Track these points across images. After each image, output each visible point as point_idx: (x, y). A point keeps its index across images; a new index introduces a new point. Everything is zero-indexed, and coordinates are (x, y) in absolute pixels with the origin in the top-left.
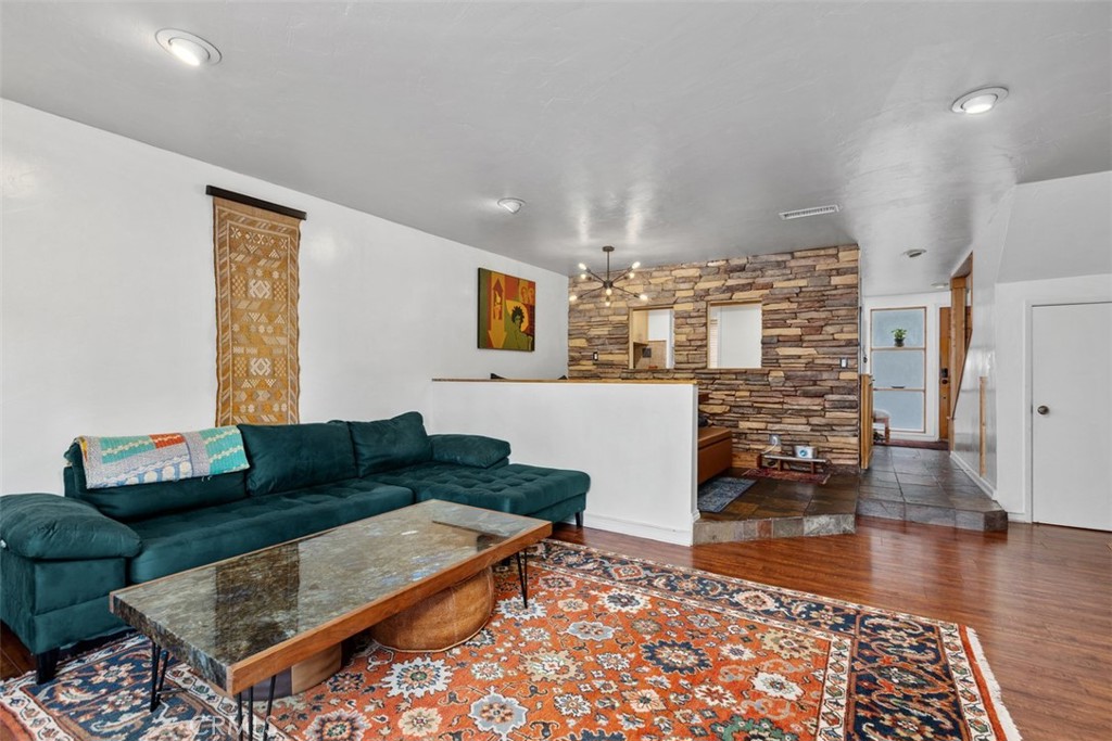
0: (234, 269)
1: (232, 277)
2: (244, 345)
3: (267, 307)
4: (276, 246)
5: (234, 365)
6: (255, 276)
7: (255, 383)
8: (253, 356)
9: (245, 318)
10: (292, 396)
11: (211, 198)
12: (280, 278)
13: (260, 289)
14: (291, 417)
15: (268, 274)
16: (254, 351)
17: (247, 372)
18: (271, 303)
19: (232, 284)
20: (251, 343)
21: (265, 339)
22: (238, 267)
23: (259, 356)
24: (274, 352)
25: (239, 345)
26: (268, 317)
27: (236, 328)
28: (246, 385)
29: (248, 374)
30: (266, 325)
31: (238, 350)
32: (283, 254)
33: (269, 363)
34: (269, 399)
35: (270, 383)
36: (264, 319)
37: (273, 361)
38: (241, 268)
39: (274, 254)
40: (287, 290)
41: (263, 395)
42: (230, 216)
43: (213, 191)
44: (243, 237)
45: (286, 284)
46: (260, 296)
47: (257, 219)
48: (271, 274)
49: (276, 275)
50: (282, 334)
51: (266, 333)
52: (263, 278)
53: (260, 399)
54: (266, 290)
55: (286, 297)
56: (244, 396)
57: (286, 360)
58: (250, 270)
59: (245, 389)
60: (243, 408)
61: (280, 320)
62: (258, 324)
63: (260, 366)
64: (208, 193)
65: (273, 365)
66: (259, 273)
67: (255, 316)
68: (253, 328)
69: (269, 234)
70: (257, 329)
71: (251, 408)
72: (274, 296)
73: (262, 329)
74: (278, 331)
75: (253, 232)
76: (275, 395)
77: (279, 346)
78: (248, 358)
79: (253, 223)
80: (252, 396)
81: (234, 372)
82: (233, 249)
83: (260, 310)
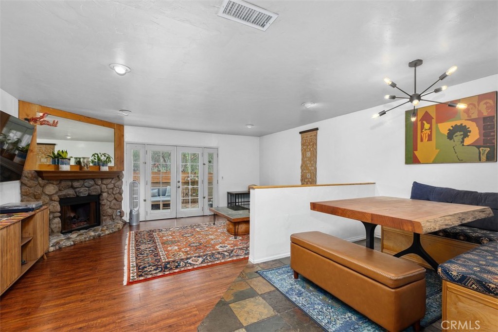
1: (303, 152)
4: (311, 141)
5: (304, 175)
7: (308, 180)
9: (305, 163)
12: (312, 150)
13: (308, 154)
15: (310, 150)
16: (307, 171)
17: (306, 177)
18: (310, 158)
19: (303, 154)
20: (307, 169)
21: (309, 168)
22: (304, 150)
23: (308, 173)
28: (306, 180)
31: (305, 171)
32: (313, 143)
35: (310, 180)
36: (309, 162)
39: (311, 144)
40: (314, 153)
42: (303, 137)
43: (300, 133)
44: (306, 142)
45: (314, 151)
46: (308, 156)
47: (307, 136)
50: (313, 166)
51: (309, 166)
55: (314, 155)
57: (314, 174)
59: (306, 182)
61: (312, 162)
62: (308, 164)
63: (309, 176)
65: (311, 175)
66: (308, 150)
67: (307, 162)
69: (310, 138)
72: (311, 155)
75: (307, 139)
77: (312, 170)
78: (306, 173)
81: (304, 177)
82: (304, 146)
83: (308, 160)
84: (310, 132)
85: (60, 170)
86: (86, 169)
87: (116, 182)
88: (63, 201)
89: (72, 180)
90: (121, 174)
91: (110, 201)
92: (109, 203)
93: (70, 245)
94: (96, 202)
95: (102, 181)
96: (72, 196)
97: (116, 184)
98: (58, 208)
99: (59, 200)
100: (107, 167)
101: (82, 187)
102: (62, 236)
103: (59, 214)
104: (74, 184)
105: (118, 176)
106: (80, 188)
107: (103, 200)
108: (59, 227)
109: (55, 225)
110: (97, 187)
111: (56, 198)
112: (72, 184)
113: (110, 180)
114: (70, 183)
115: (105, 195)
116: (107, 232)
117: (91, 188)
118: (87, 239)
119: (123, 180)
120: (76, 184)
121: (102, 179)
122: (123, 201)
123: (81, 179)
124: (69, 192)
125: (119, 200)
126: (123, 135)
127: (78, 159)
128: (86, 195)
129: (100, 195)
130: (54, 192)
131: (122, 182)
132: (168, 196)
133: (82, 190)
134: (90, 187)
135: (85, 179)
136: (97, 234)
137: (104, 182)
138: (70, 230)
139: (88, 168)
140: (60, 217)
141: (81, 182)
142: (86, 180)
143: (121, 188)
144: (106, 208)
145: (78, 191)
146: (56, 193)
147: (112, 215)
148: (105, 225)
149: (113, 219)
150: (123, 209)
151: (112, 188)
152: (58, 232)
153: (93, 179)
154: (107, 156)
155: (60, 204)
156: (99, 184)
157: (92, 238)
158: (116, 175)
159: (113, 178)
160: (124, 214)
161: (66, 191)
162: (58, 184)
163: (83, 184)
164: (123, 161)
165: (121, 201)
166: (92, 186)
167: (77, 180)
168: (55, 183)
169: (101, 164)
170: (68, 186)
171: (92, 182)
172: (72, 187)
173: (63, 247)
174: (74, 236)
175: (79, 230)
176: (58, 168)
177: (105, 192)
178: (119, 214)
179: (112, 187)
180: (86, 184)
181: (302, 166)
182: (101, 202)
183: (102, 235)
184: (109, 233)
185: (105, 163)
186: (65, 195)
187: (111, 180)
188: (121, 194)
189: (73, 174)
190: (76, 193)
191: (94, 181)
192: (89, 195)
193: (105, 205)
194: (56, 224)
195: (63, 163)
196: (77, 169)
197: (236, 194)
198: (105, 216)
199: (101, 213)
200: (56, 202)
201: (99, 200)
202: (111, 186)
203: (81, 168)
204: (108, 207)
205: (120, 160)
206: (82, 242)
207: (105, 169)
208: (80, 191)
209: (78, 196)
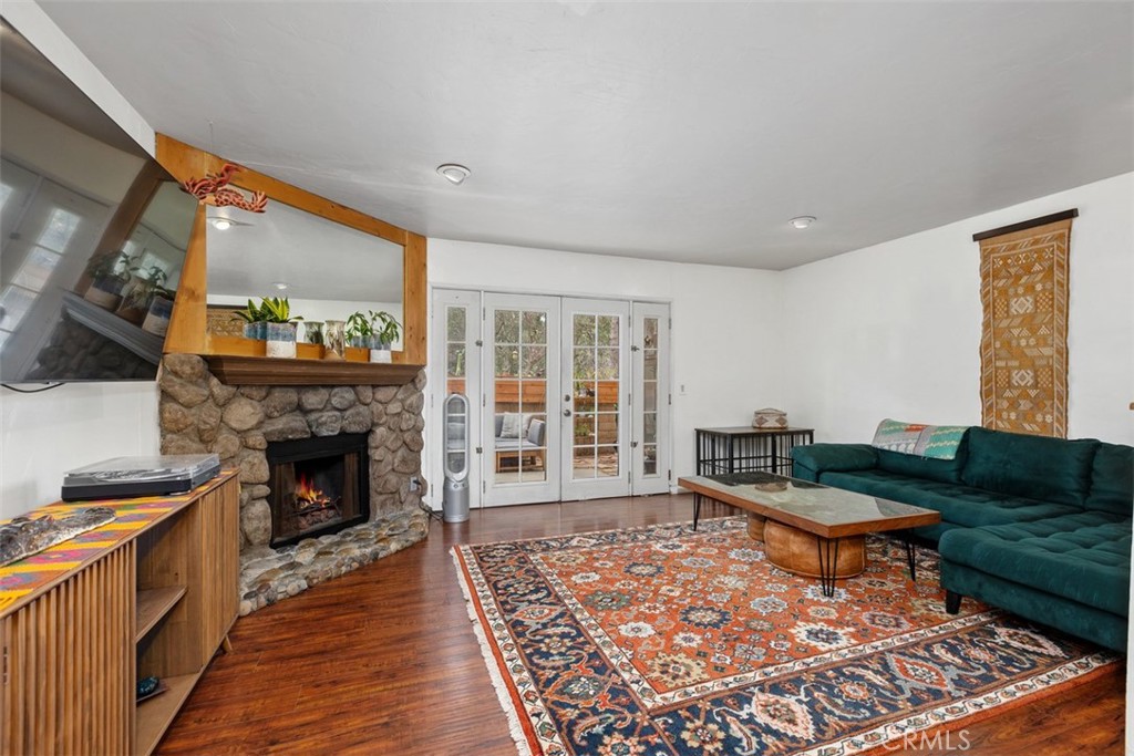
0: (996, 295)
1: (994, 301)
2: (1006, 359)
3: (1029, 321)
4: (1040, 259)
5: (996, 377)
6: (1016, 295)
7: (1016, 393)
8: (1015, 368)
9: (1006, 335)
10: (1058, 408)
11: (977, 243)
12: (1044, 290)
13: (1022, 305)
14: (1058, 429)
15: (1030, 289)
16: (1016, 363)
17: (1009, 382)
18: (1033, 316)
19: (994, 307)
20: (1013, 357)
21: (1027, 351)
22: (999, 294)
23: (1020, 368)
24: (1037, 363)
25: (1000, 359)
26: (1030, 330)
27: (998, 345)
28: (1008, 394)
29: (1010, 386)
30: (1027, 338)
31: (1000, 364)
32: (1046, 264)
33: (1032, 374)
34: (1032, 408)
35: (1033, 393)
36: (1025, 332)
37: (1035, 372)
38: (1004, 292)
39: (1037, 267)
40: (1052, 299)
41: (1024, 405)
42: (993, 251)
43: (977, 237)
44: (1005, 264)
45: (1052, 293)
46: (1021, 312)
47: (1018, 242)
48: (1034, 287)
49: (1039, 287)
50: (1046, 345)
51: (1028, 345)
52: (1024, 295)
53: (1022, 407)
54: (1028, 304)
55: (1052, 306)
56: (1005, 404)
57: (1052, 370)
58: (1011, 291)
59: (1008, 398)
60: (1005, 415)
61: (1043, 331)
62: (1019, 338)
63: (1021, 378)
64: (975, 240)
65: (1036, 377)
66: (1021, 290)
67: (1014, 331)
68: (1014, 343)
69: (1031, 251)
70: (1019, 344)
71: (1013, 416)
72: (1037, 308)
73: (1023, 343)
74: (1042, 341)
75: (1014, 255)
76: (1037, 405)
77: (1042, 357)
78: (1009, 370)
79: (1014, 248)
80: (1013, 405)
81: (996, 383)
82: (996, 277)
83: (1021, 325)
84: (1030, 230)
85: (270, 355)
86: (335, 356)
87: (409, 397)
88: (276, 450)
89: (300, 388)
90: (420, 376)
91: (393, 452)
92: (389, 457)
93: (296, 591)
94: (359, 453)
95: (374, 393)
96: (298, 436)
97: (408, 402)
98: (264, 472)
99: (264, 446)
100: (388, 352)
101: (325, 406)
102: (274, 554)
103: (265, 490)
104: (304, 398)
105: (413, 381)
106: (321, 410)
107: (377, 448)
108: (266, 530)
109: (255, 523)
110: (362, 409)
111: (258, 439)
112: (300, 399)
113: (391, 391)
114: (292, 396)
115: (380, 431)
116: (394, 546)
117: (348, 413)
118: (344, 569)
119: (424, 391)
120: (312, 399)
121: (374, 386)
122: (423, 453)
123: (324, 386)
124: (293, 424)
125: (414, 447)
126: (425, 265)
127: (316, 328)
128: (336, 433)
129: (370, 432)
130: (253, 421)
131: (422, 395)
132: (506, 437)
133: (326, 416)
134: (345, 410)
135: (333, 386)
136: (368, 551)
137: (382, 394)
138: (295, 535)
139: (341, 352)
140: (268, 498)
141: (324, 393)
142: (336, 390)
143: (420, 413)
144: (384, 469)
145: (317, 420)
146: (260, 425)
147: (398, 491)
148: (383, 521)
149: (401, 503)
150: (425, 472)
151: (399, 414)
152: (262, 544)
153: (353, 386)
154: (388, 320)
155: (268, 458)
156: (369, 401)
157: (355, 565)
158: (406, 376)
159: (401, 386)
160: (426, 489)
161: (284, 419)
162: (264, 398)
163: (329, 401)
164: (424, 339)
165: (419, 452)
166: (350, 407)
167: (314, 387)
168: (254, 393)
169: (373, 342)
170: (290, 403)
171: (349, 395)
172: (300, 408)
173: (280, 597)
174: (304, 555)
175: (316, 534)
176: (264, 349)
177: (381, 425)
178: (414, 487)
179: (399, 410)
180: (335, 401)
181: (985, 347)
182: (371, 452)
183: (381, 556)
184: (399, 547)
185: (384, 340)
186: (281, 432)
187: (395, 390)
188: (419, 432)
189: (304, 369)
190: (310, 427)
191: (356, 394)
192: (343, 433)
193: (381, 461)
194: (258, 518)
195: (277, 336)
196: (313, 356)
198: (381, 494)
199: (372, 484)
200: (258, 453)
201: (366, 447)
202: (394, 408)
203: (323, 351)
204: (390, 468)
205: (417, 336)
206: (329, 579)
207: (381, 356)
208: (320, 421)
209: (314, 436)
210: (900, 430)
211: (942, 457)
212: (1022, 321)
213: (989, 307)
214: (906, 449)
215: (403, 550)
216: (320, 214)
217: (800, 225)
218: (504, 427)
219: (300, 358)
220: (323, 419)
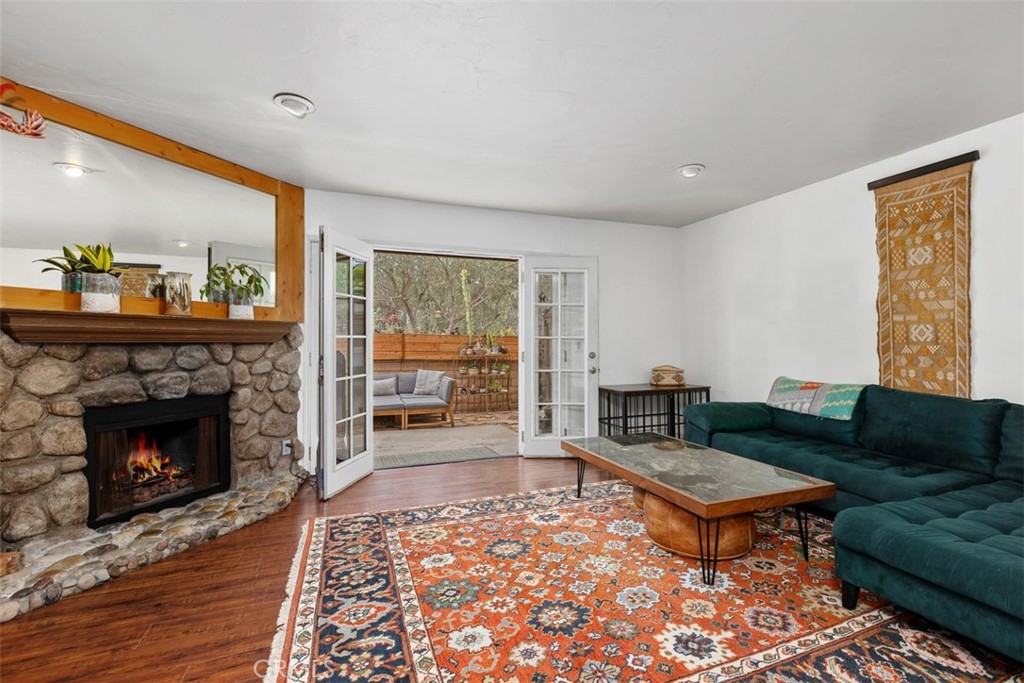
0: (892, 245)
1: (891, 252)
2: (903, 313)
3: (927, 272)
4: (938, 206)
5: (894, 332)
6: (914, 245)
7: (915, 349)
8: (913, 323)
9: (904, 288)
10: (960, 365)
11: (872, 192)
12: (944, 239)
13: (919, 256)
14: (960, 388)
15: (929, 238)
16: (914, 318)
17: (907, 338)
18: (931, 267)
19: (891, 259)
20: (911, 311)
21: (926, 305)
22: (897, 243)
23: (919, 322)
24: (937, 317)
25: (898, 313)
26: (929, 282)
27: (895, 298)
28: (906, 350)
29: (908, 341)
30: (926, 291)
31: (897, 318)
32: (945, 211)
33: (931, 329)
34: (932, 365)
35: (933, 349)
36: (924, 284)
37: (935, 327)
38: (901, 242)
39: (936, 215)
40: (953, 249)
41: (924, 362)
42: (889, 199)
43: (872, 186)
44: (902, 213)
45: (952, 242)
46: (920, 263)
47: (915, 189)
48: (932, 237)
49: (938, 236)
50: (946, 297)
51: (927, 299)
52: (922, 245)
53: (921, 365)
54: (927, 255)
55: (952, 256)
56: (904, 361)
57: (953, 325)
58: (909, 241)
59: (906, 355)
60: (903, 372)
61: (943, 282)
62: (917, 291)
63: (922, 333)
64: (870, 189)
65: (936, 331)
66: (918, 240)
67: (914, 284)
68: (912, 296)
69: (930, 197)
70: (917, 296)
71: (912, 373)
72: (936, 258)
73: (922, 295)
74: (943, 294)
75: (911, 203)
76: (938, 362)
77: (942, 310)
78: (907, 325)
79: (911, 195)
80: (912, 361)
81: (894, 338)
82: (892, 227)
83: (920, 276)
84: (928, 177)
85: (84, 309)
86: (177, 310)
87: (280, 356)
88: (95, 417)
89: (131, 346)
90: (293, 333)
91: (260, 414)
92: (256, 419)
93: (92, 583)
94: (218, 416)
95: (234, 352)
96: (127, 400)
97: (280, 361)
98: (78, 440)
99: (78, 411)
100: (252, 308)
101: (167, 367)
103: (82, 462)
104: (137, 357)
105: (285, 338)
106: (163, 371)
107: (239, 410)
108: (79, 508)
109: (64, 501)
110: (218, 368)
111: (70, 404)
112: (131, 360)
113: (260, 349)
114: (122, 356)
115: (244, 393)
116: (240, 521)
117: (199, 373)
118: (167, 552)
119: (300, 349)
120: (146, 359)
121: (235, 345)
122: (299, 414)
123: (165, 345)
124: (120, 387)
125: (288, 411)
126: (302, 217)
128: (182, 396)
129: (229, 394)
130: (62, 385)
131: (299, 353)
132: (419, 394)
133: (167, 378)
134: (194, 370)
135: (179, 345)
136: (203, 529)
137: (245, 353)
139: (184, 307)
140: (84, 470)
141: (166, 353)
142: (183, 348)
143: (296, 373)
144: (245, 433)
145: (155, 382)
146: (71, 389)
147: (266, 456)
148: (244, 489)
149: (271, 468)
150: (301, 437)
151: (268, 374)
152: (76, 523)
153: (207, 345)
154: (250, 273)
155: (86, 426)
156: (226, 360)
157: (184, 546)
158: (278, 333)
159: (271, 344)
160: (302, 452)
161: (108, 381)
162: (80, 358)
163: (173, 360)
164: (301, 294)
165: (294, 413)
166: (202, 366)
167: (152, 346)
168: (64, 352)
169: (231, 296)
170: (116, 364)
171: (201, 354)
172: (131, 368)
173: (66, 592)
174: (124, 537)
175: (156, 508)
176: (78, 303)
177: (245, 386)
178: (287, 451)
179: (268, 369)
180: (182, 361)
181: (881, 302)
182: (232, 415)
183: (221, 533)
184: (247, 522)
185: (242, 295)
186: (103, 396)
187: (263, 348)
188: (294, 392)
189: (131, 326)
190: (146, 389)
191: (211, 352)
192: (192, 395)
193: (243, 425)
194: (69, 495)
195: (93, 288)
196: (151, 310)
197: (628, 395)
198: (243, 460)
199: (234, 449)
200: (69, 421)
201: (227, 409)
202: (262, 366)
203: (164, 306)
204: (256, 431)
205: (292, 289)
206: (143, 566)
207: (242, 312)
208: (159, 383)
209: (152, 400)
210: (795, 388)
211: (838, 417)
212: (920, 274)
213: (885, 258)
214: (801, 408)
215: (252, 524)
216: (162, 156)
217: (688, 174)
218: (417, 383)
219: (124, 313)
220: (164, 381)
